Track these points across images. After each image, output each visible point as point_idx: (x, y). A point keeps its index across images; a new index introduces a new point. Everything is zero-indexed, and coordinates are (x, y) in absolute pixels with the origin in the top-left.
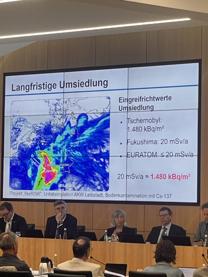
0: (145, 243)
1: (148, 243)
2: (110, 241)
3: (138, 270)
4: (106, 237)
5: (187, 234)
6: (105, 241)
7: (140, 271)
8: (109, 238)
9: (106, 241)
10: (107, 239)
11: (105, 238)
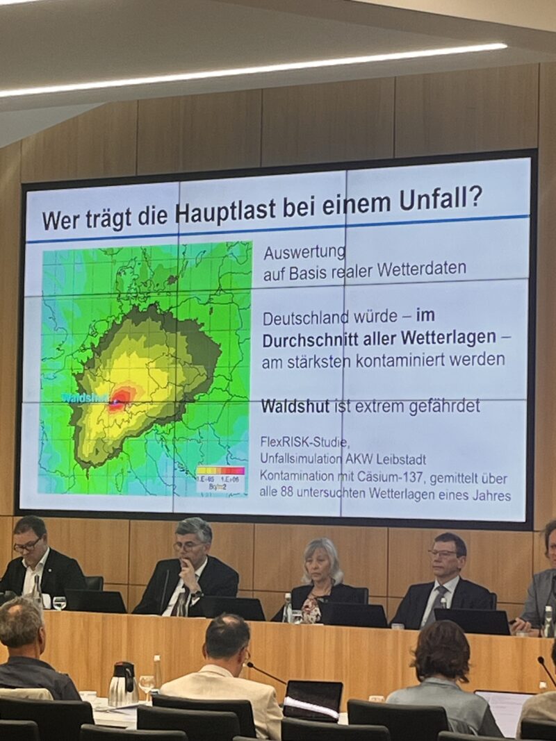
0: (390, 628)
1: (397, 627)
2: (298, 622)
3: (372, 699)
4: (289, 611)
5: (498, 605)
6: (286, 621)
7: (378, 701)
8: (296, 613)
9: (289, 621)
10: (291, 616)
11: (284, 614)
